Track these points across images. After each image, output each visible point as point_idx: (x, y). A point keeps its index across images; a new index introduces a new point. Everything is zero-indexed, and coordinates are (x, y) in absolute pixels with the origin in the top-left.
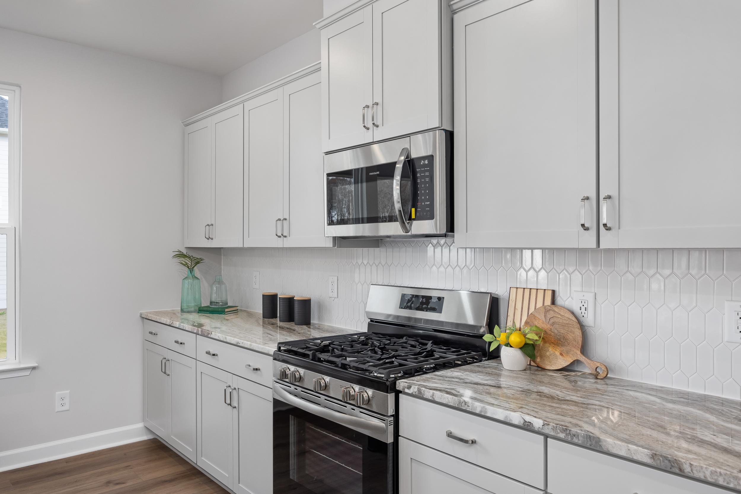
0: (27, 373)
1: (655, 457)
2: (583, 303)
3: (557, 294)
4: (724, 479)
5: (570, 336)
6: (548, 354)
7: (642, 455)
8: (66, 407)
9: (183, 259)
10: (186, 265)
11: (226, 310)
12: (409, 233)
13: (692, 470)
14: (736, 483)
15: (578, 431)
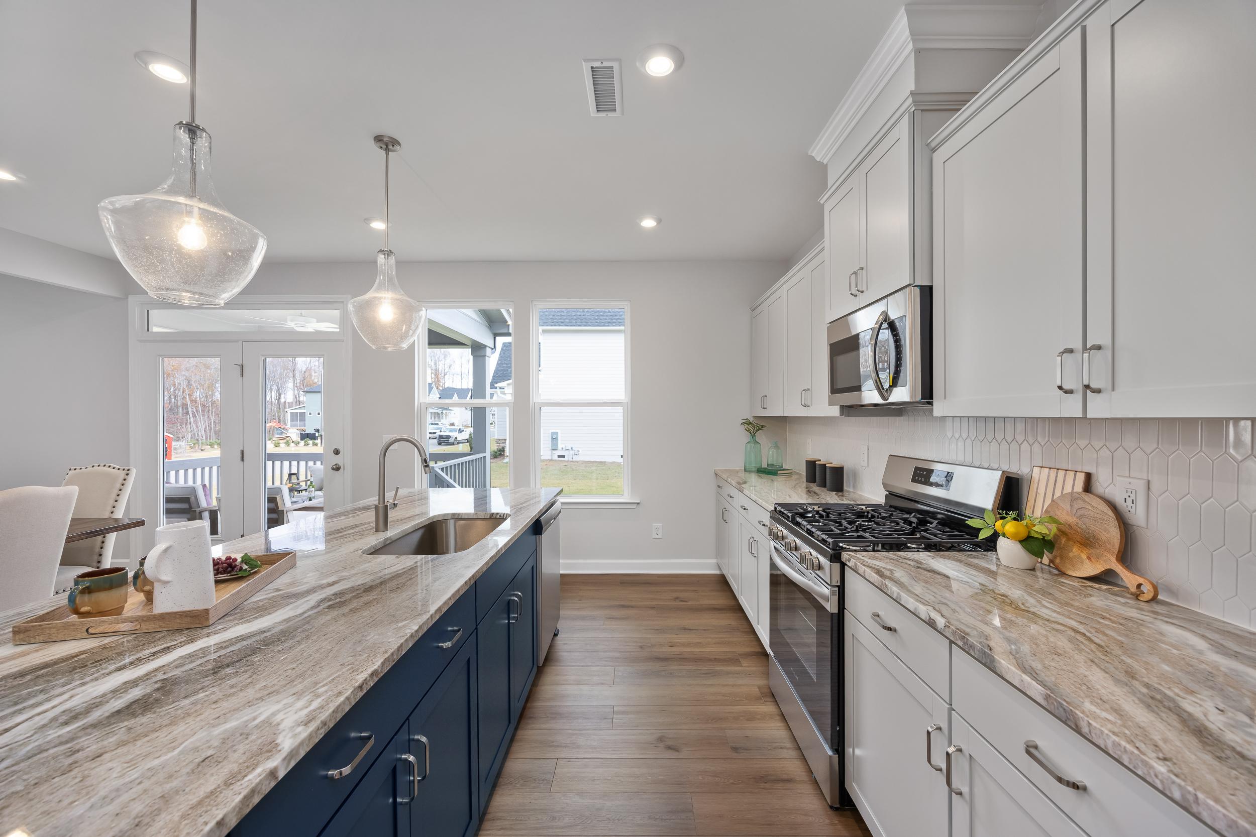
0: (634, 506)
1: (1049, 699)
2: (1129, 494)
3: (1094, 479)
4: (1130, 759)
5: (1103, 536)
6: (1071, 554)
7: (1036, 690)
8: (659, 536)
9: (747, 426)
10: (748, 431)
11: (779, 472)
12: (888, 401)
13: (1090, 732)
14: (1146, 772)
15: (975, 643)
